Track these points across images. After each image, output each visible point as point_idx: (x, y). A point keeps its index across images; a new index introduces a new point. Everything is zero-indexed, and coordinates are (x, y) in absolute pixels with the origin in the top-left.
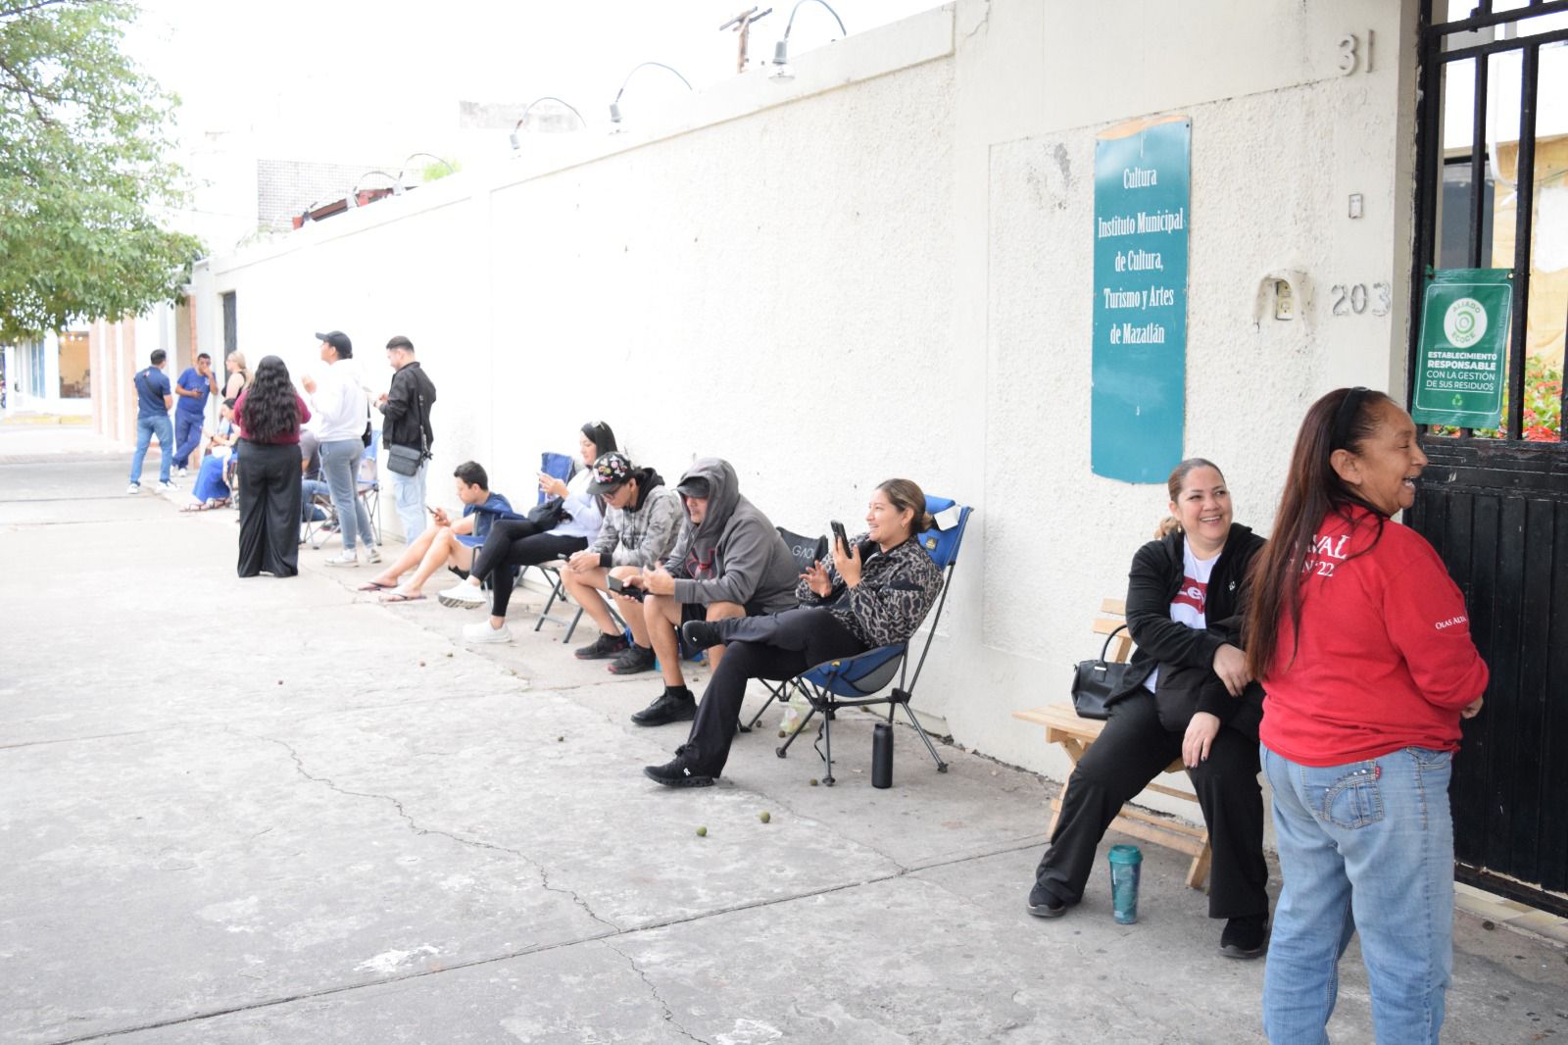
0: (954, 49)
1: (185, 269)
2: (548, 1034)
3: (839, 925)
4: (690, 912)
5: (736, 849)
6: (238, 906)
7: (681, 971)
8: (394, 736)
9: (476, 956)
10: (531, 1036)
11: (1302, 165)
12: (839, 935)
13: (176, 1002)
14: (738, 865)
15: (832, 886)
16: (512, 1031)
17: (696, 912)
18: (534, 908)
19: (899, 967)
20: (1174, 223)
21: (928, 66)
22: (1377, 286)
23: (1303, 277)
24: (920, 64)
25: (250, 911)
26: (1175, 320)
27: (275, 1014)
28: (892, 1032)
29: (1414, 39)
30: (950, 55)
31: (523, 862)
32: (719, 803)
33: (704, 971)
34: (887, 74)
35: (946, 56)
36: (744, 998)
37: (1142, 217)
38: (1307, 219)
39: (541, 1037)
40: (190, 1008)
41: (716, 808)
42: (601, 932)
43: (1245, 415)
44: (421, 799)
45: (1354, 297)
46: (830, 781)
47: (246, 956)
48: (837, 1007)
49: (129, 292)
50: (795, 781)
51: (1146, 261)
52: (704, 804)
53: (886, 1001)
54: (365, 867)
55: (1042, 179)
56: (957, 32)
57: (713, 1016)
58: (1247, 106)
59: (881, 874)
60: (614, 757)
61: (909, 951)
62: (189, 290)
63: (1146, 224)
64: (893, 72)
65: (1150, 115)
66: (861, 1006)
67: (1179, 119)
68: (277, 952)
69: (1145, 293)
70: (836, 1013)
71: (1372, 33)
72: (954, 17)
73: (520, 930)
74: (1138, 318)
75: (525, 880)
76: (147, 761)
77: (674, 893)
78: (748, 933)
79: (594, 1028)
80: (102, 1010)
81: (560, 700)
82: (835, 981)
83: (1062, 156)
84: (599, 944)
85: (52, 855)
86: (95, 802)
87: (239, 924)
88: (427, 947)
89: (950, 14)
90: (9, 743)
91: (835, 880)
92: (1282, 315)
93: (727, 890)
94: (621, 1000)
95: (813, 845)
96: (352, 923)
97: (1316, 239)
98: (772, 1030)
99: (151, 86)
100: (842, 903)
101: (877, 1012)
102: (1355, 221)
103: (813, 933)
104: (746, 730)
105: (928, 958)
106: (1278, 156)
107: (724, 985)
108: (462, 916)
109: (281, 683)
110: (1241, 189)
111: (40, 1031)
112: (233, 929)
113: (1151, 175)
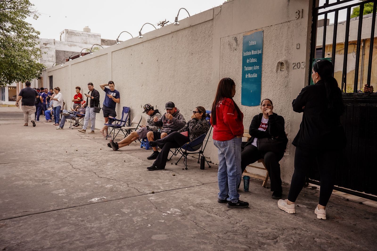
0: (213, 18)
1: (40, 71)
2: (131, 212)
3: (191, 193)
4: (159, 191)
5: (168, 180)
6: (61, 191)
7: (158, 201)
8: (92, 161)
9: (114, 199)
10: (127, 212)
11: (287, 39)
12: (191, 195)
13: (49, 208)
14: (168, 183)
15: (189, 186)
16: (123, 211)
17: (160, 191)
18: (126, 190)
19: (204, 200)
20: (259, 52)
21: (208, 22)
22: (302, 63)
23: (287, 62)
24: (206, 21)
25: (64, 192)
26: (259, 72)
27: (71, 209)
28: (204, 211)
29: (312, 11)
30: (212, 19)
31: (123, 182)
32: (163, 172)
33: (163, 201)
34: (199, 24)
35: (212, 20)
36: (172, 205)
37: (253, 51)
38: (288, 50)
39: (130, 212)
40: (51, 209)
41: (163, 173)
42: (140, 194)
43: (274, 91)
44: (99, 172)
45: (297, 65)
46: (186, 169)
47: (64, 200)
48: (192, 207)
49: (27, 76)
50: (179, 169)
51: (253, 60)
52: (161, 173)
53: (202, 206)
54: (89, 184)
55: (231, 44)
56: (214, 14)
57: (166, 208)
58: (275, 27)
59: (199, 184)
60: (141, 165)
61: (206, 197)
62: (41, 76)
63: (253, 53)
64: (200, 23)
65: (255, 30)
66: (197, 206)
67: (261, 30)
68: (70, 199)
69: (253, 67)
70: (191, 208)
71: (303, 10)
72: (214, 11)
73: (124, 194)
74: (252, 72)
75: (124, 185)
76: (37, 166)
77: (156, 188)
78: (172, 194)
79: (141, 210)
80: (31, 210)
81: (128, 155)
82: (191, 202)
83: (236, 39)
84: (141, 196)
85: (16, 183)
86: (26, 173)
87: (61, 194)
88: (103, 197)
89: (213, 10)
90: (4, 163)
91: (189, 185)
92: (282, 70)
93: (167, 187)
94: (146, 206)
95: (184, 180)
96: (87, 193)
97: (289, 54)
98: (179, 210)
99: (32, 30)
100: (191, 189)
101: (200, 207)
102: (298, 49)
103: (185, 194)
104: (169, 160)
105: (210, 198)
106: (282, 37)
107: (167, 203)
108: (111, 192)
109: (67, 152)
110: (274, 44)
111: (16, 214)
112: (60, 195)
113: (255, 42)
